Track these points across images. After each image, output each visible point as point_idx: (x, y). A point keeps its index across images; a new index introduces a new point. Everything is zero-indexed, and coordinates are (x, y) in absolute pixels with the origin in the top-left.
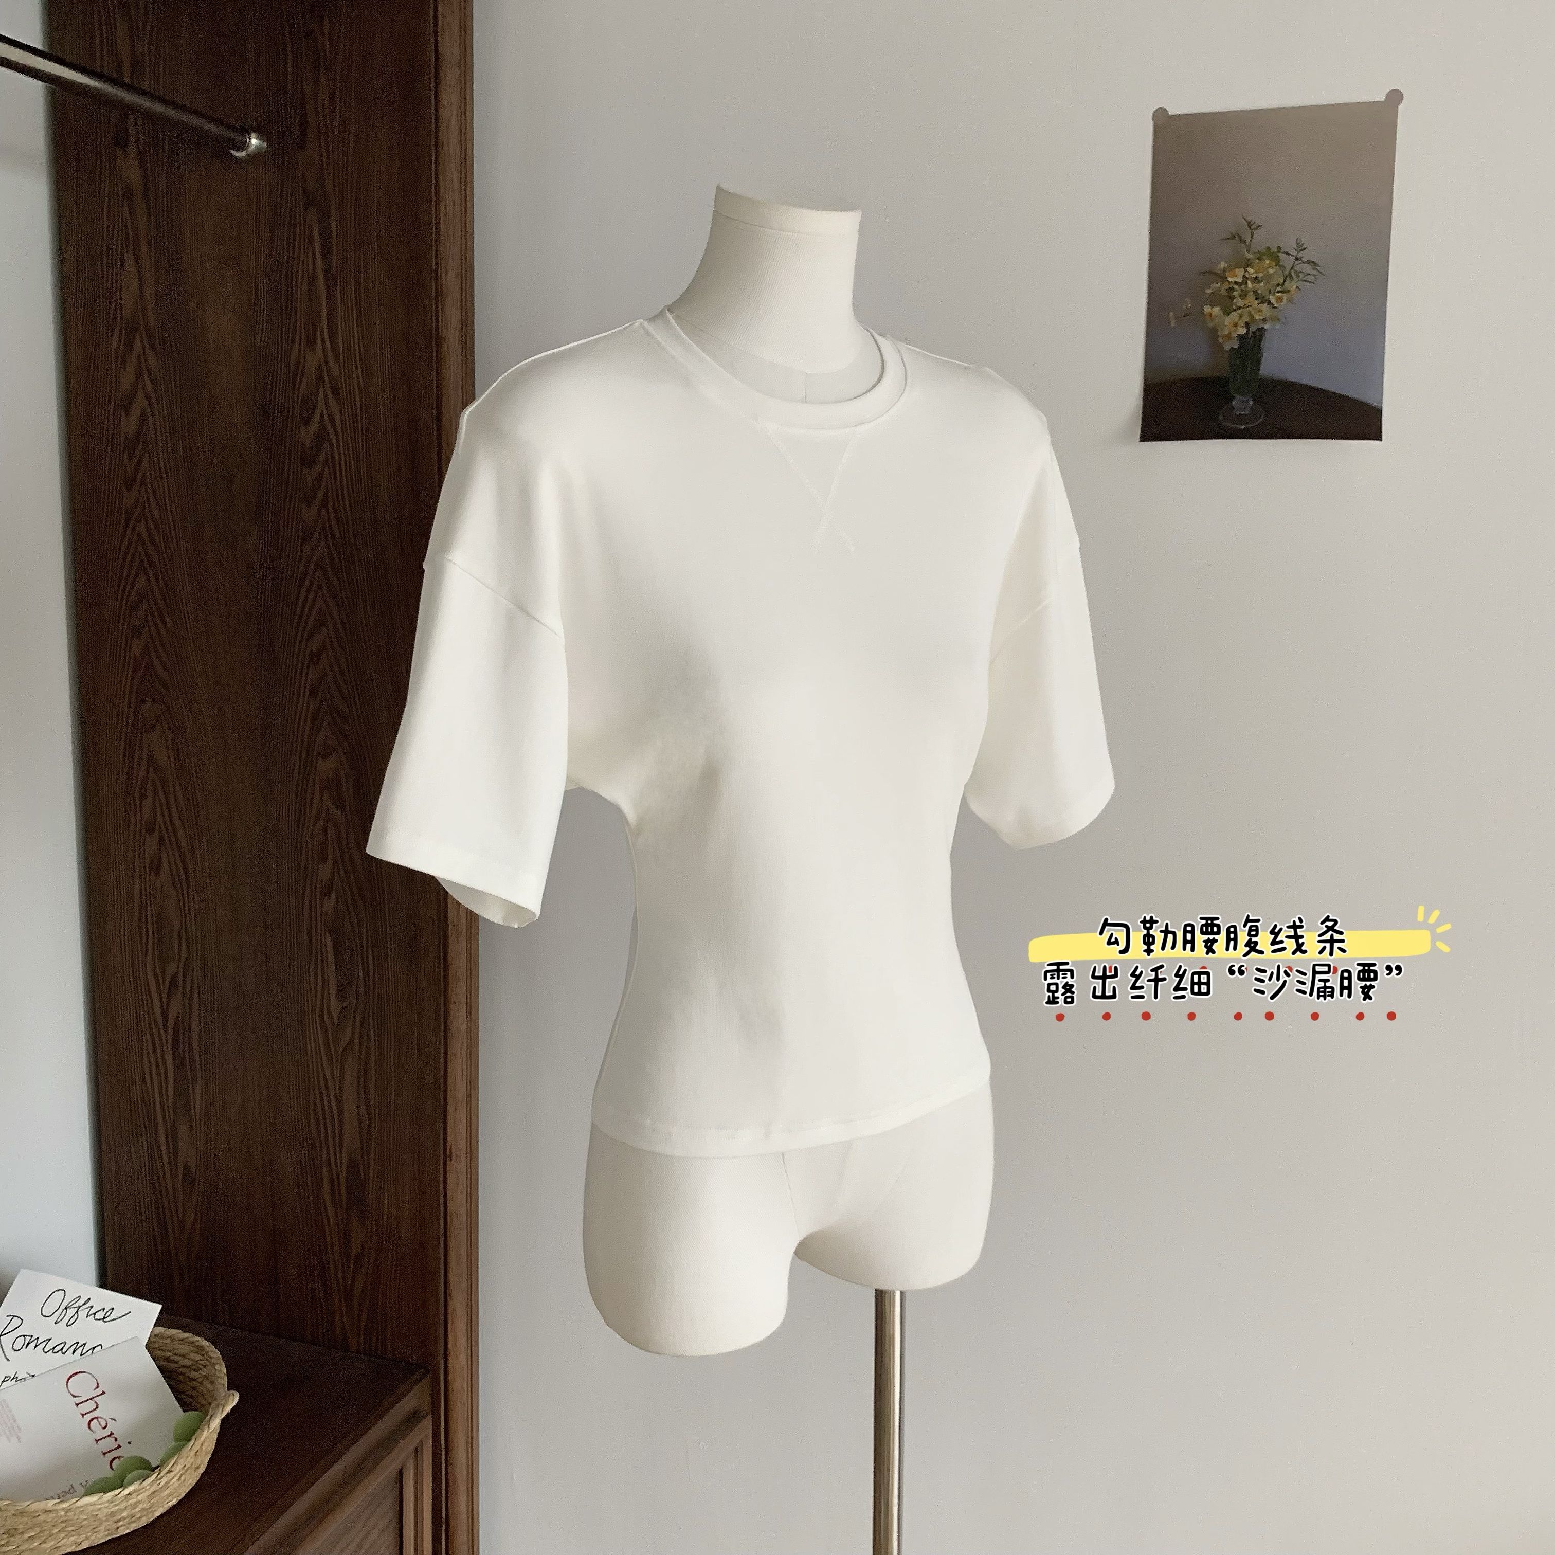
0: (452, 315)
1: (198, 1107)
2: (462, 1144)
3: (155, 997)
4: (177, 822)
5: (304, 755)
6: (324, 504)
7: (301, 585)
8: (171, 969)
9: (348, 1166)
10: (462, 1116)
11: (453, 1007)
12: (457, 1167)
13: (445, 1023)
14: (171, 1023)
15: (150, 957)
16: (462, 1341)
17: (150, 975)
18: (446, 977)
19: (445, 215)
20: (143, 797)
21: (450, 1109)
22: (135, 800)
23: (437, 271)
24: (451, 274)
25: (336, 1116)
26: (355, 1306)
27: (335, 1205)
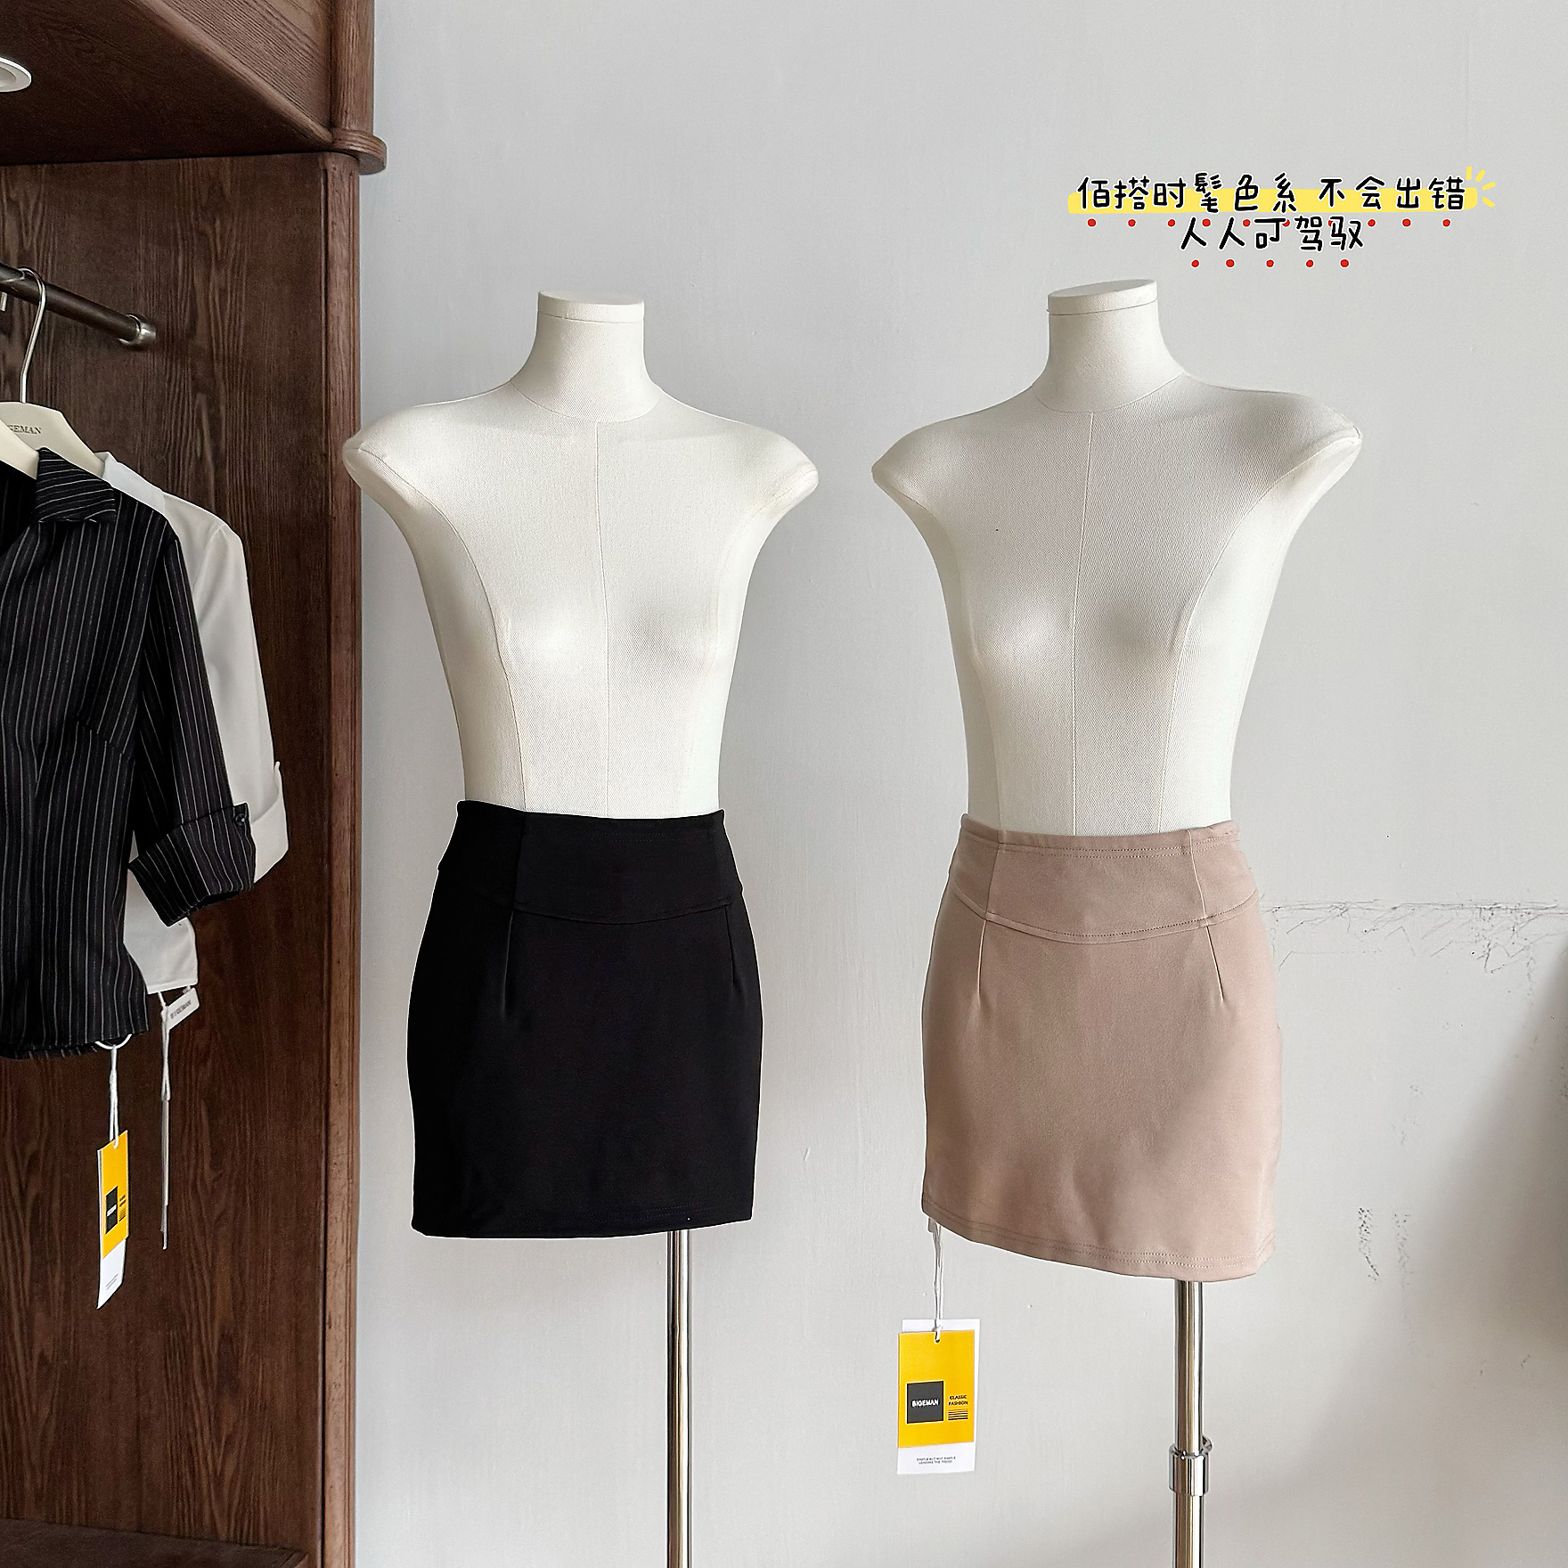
2: (341, 1311)
8: (31, 1148)
9: (220, 1343)
11: (334, 1169)
12: (335, 1334)
16: (339, 1520)
18: (327, 1138)
21: (330, 1274)
25: (208, 1289)
26: (226, 1491)
27: (205, 1385)
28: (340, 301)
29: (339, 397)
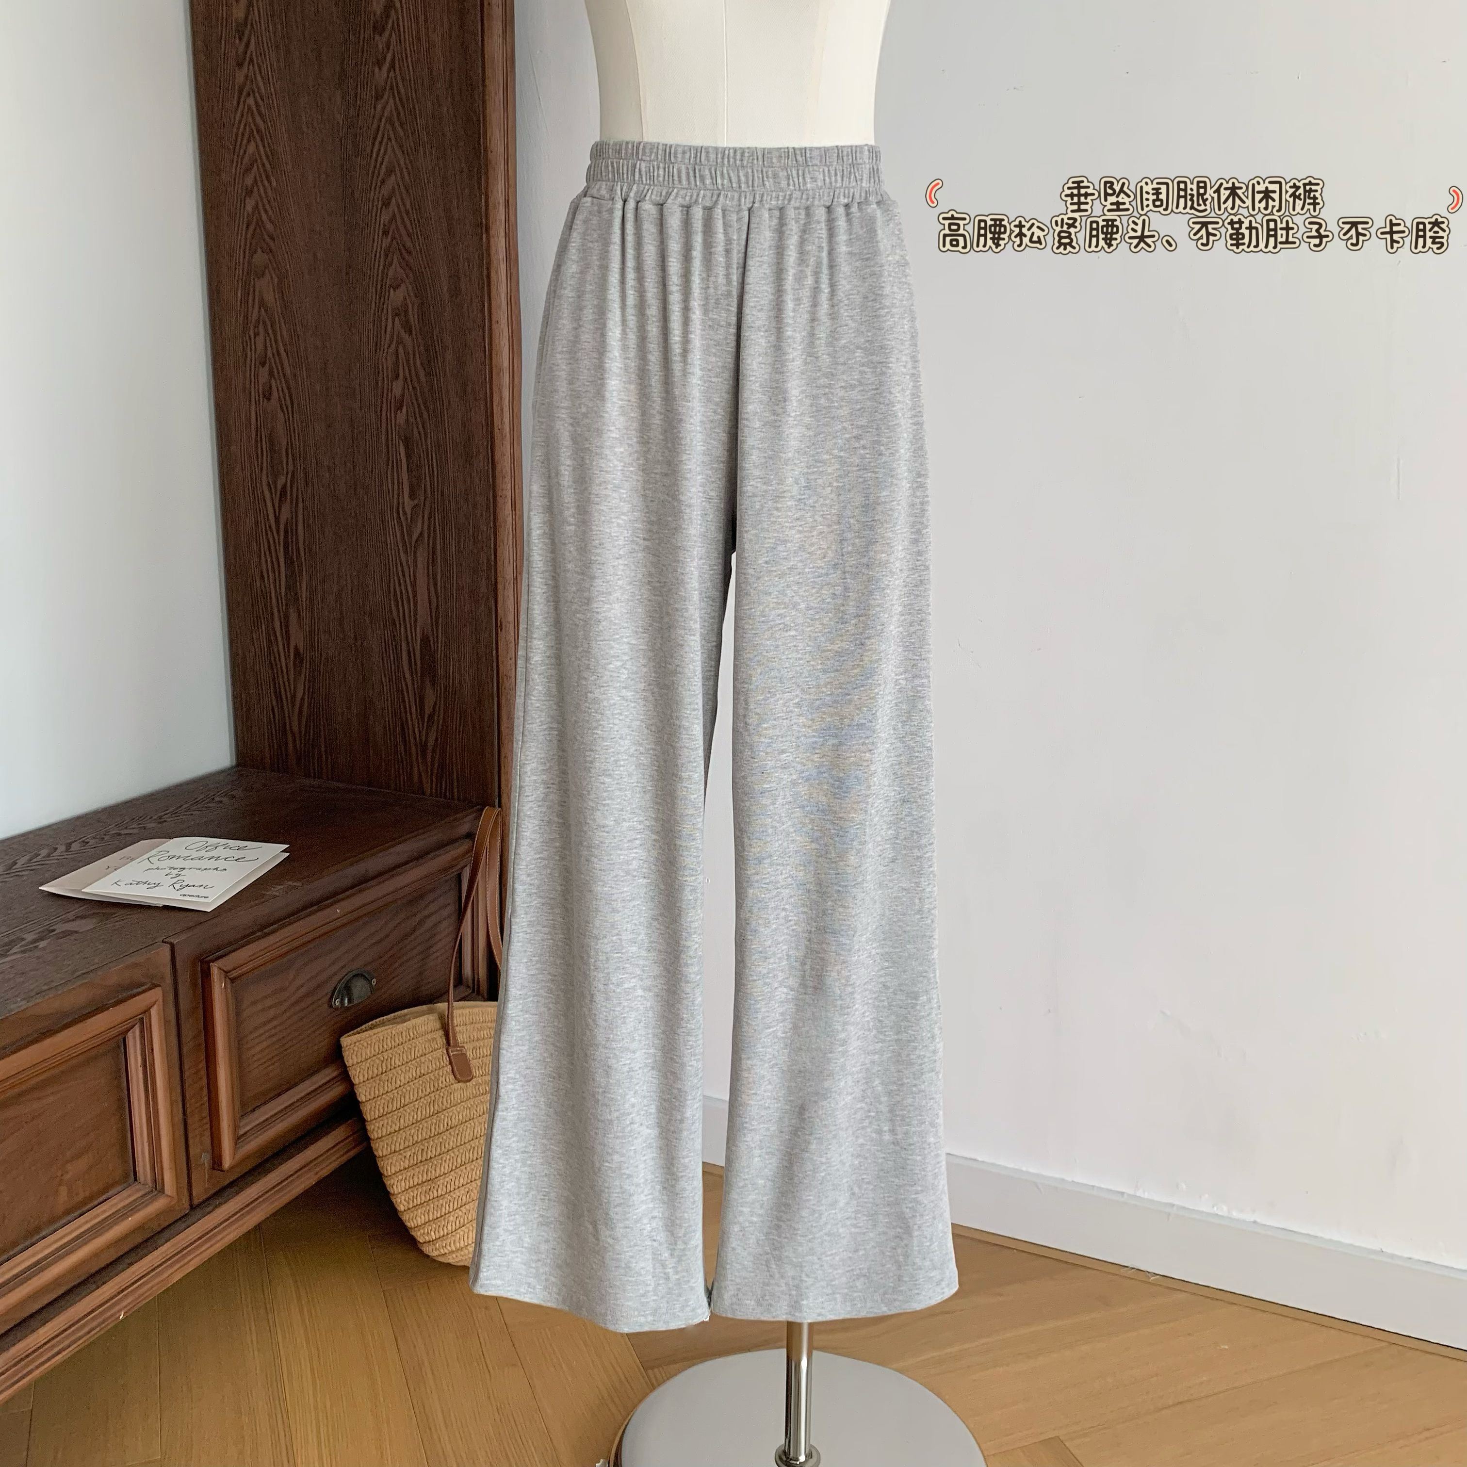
1: (304, 596)
3: (269, 504)
4: (283, 354)
5: (379, 288)
6: (392, 66)
7: (375, 139)
10: (510, 593)
13: (494, 514)
14: (282, 527)
15: (264, 472)
17: (265, 488)
20: (256, 334)
22: (250, 339)
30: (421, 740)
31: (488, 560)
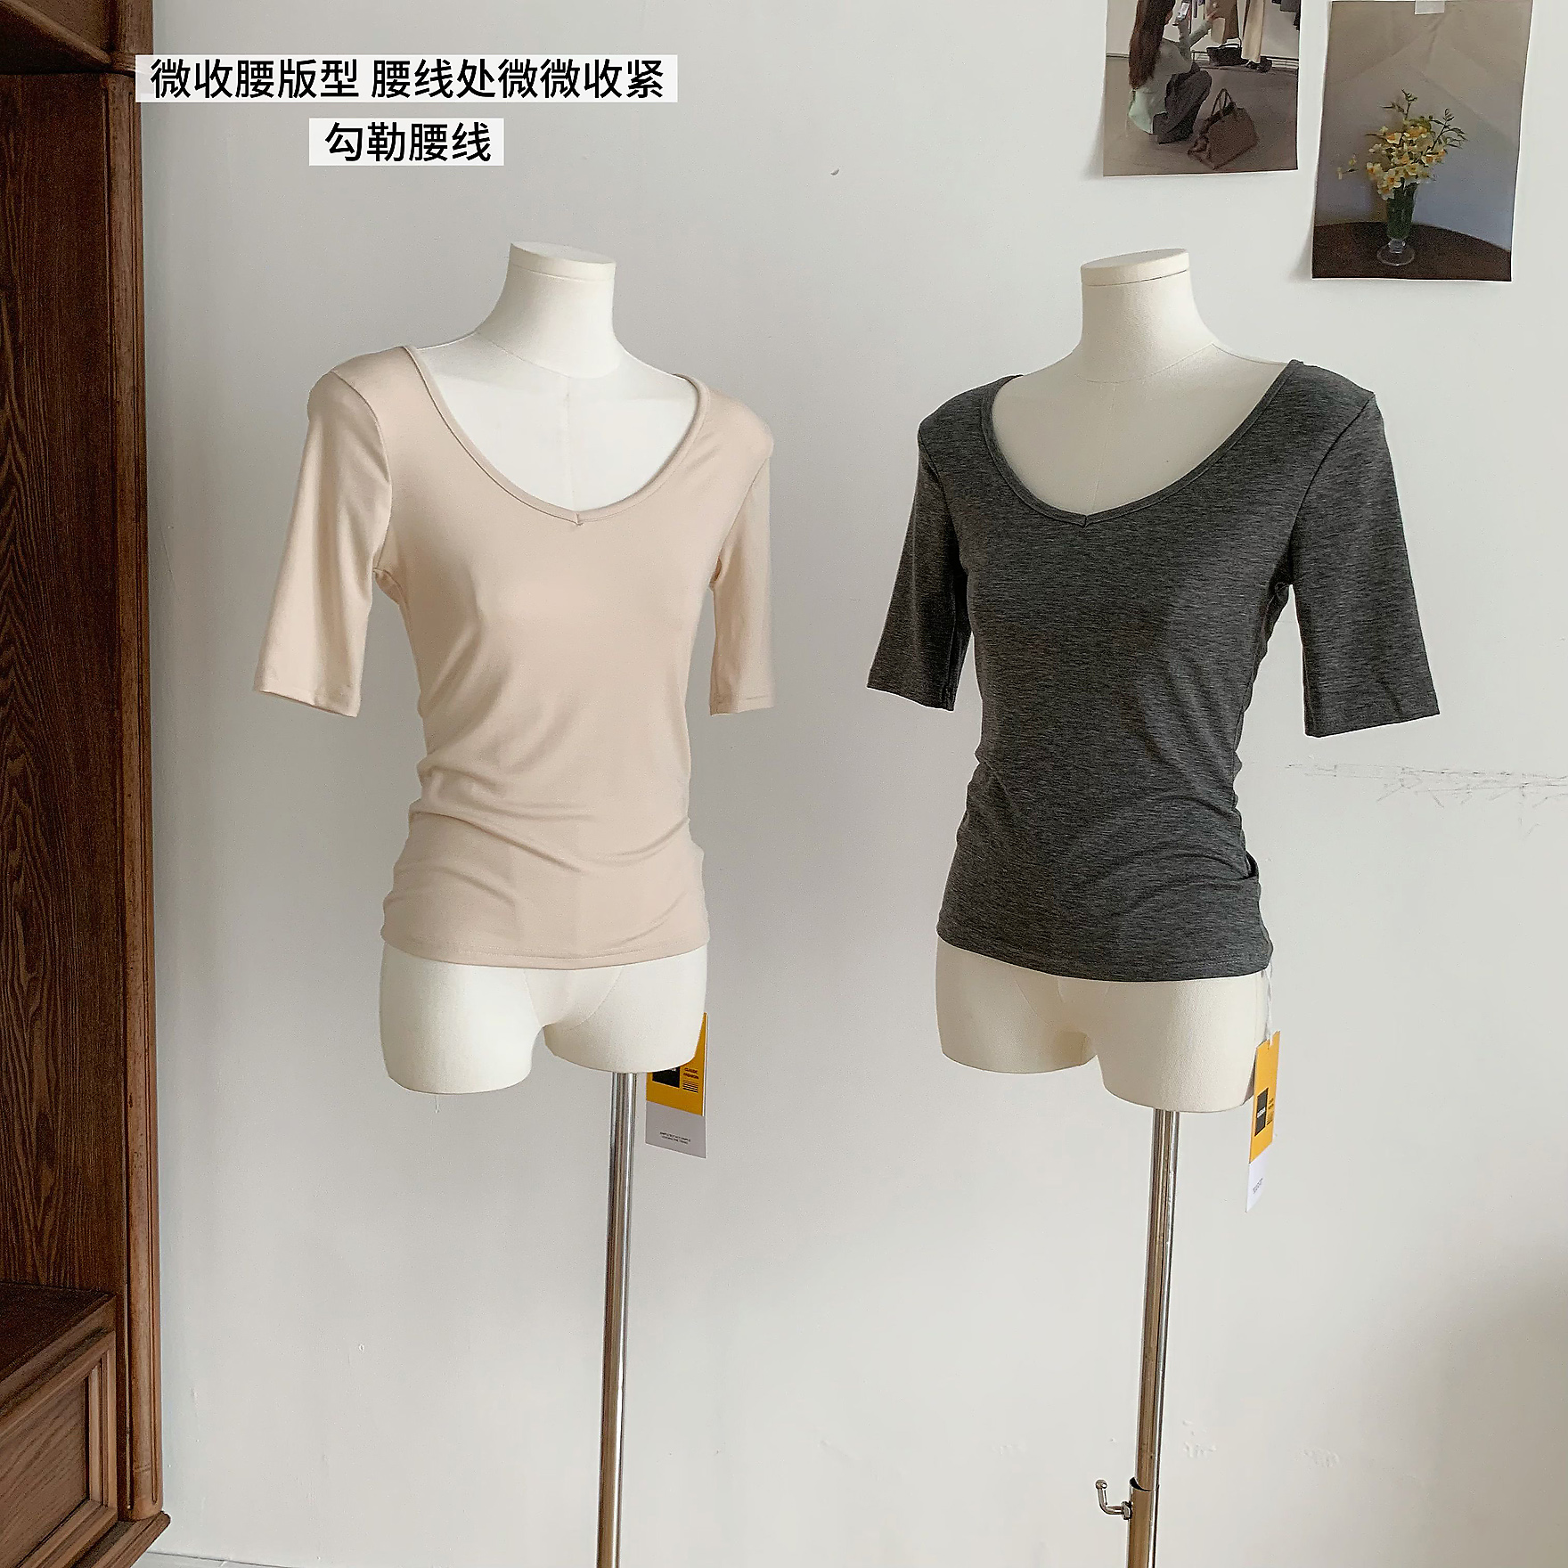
0: (127, 383)
2: (142, 1092)
6: (12, 540)
9: (38, 1119)
10: (140, 1065)
11: (130, 973)
12: (137, 1112)
13: (125, 986)
16: (144, 1267)
18: (124, 944)
19: (118, 301)
21: (130, 1062)
23: (111, 345)
24: (124, 349)
25: (26, 1073)
26: (45, 1244)
27: (25, 1154)
28: (122, 208)
29: (122, 294)
30: (36, 1227)
31: (117, 1035)
